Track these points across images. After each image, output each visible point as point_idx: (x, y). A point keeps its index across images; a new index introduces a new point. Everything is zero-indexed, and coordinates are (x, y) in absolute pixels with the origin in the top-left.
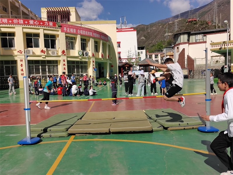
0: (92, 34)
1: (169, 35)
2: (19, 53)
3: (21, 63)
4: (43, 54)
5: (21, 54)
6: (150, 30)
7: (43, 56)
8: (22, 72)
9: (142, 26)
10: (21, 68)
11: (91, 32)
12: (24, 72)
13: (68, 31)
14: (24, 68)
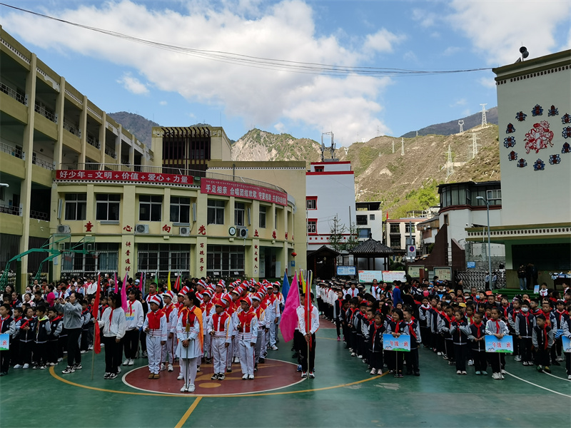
0: (257, 195)
1: (454, 168)
2: (125, 232)
3: (128, 248)
4: (165, 232)
5: (129, 232)
6: (405, 151)
7: (165, 237)
8: (128, 265)
9: (386, 140)
10: (127, 257)
11: (255, 190)
12: (131, 265)
13: (214, 191)
14: (131, 257)
